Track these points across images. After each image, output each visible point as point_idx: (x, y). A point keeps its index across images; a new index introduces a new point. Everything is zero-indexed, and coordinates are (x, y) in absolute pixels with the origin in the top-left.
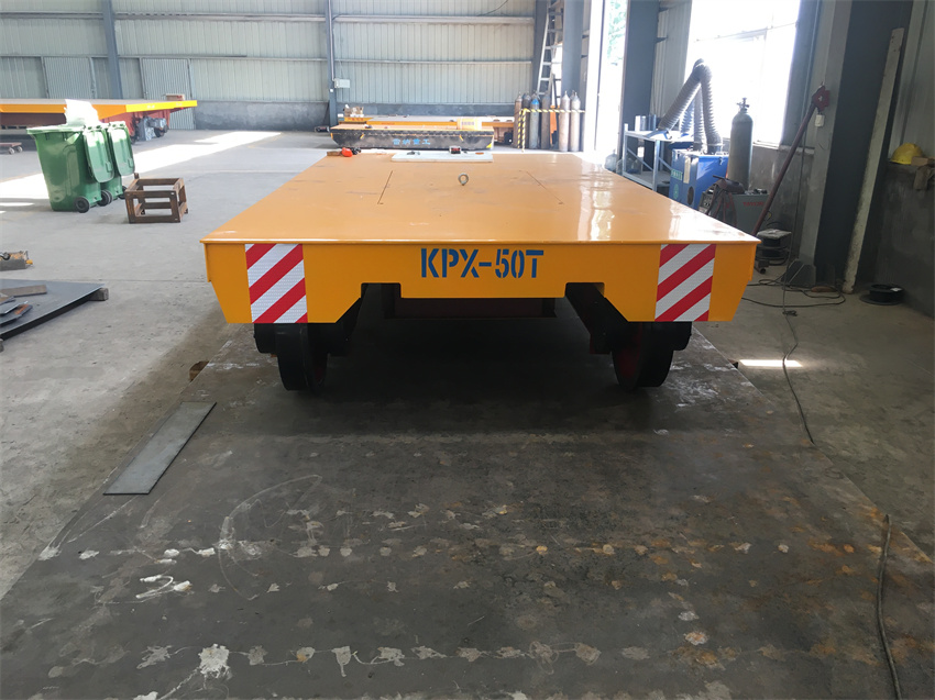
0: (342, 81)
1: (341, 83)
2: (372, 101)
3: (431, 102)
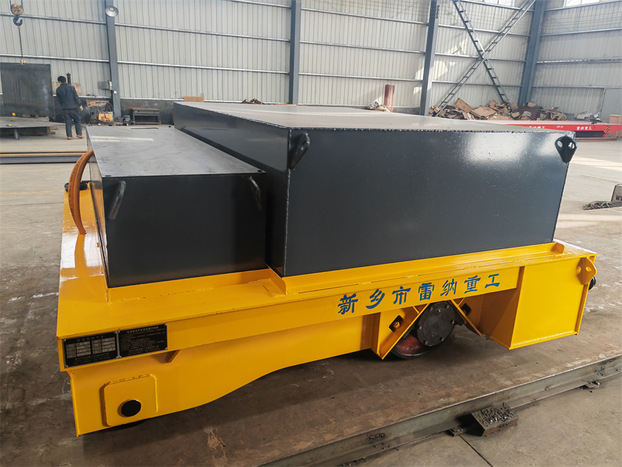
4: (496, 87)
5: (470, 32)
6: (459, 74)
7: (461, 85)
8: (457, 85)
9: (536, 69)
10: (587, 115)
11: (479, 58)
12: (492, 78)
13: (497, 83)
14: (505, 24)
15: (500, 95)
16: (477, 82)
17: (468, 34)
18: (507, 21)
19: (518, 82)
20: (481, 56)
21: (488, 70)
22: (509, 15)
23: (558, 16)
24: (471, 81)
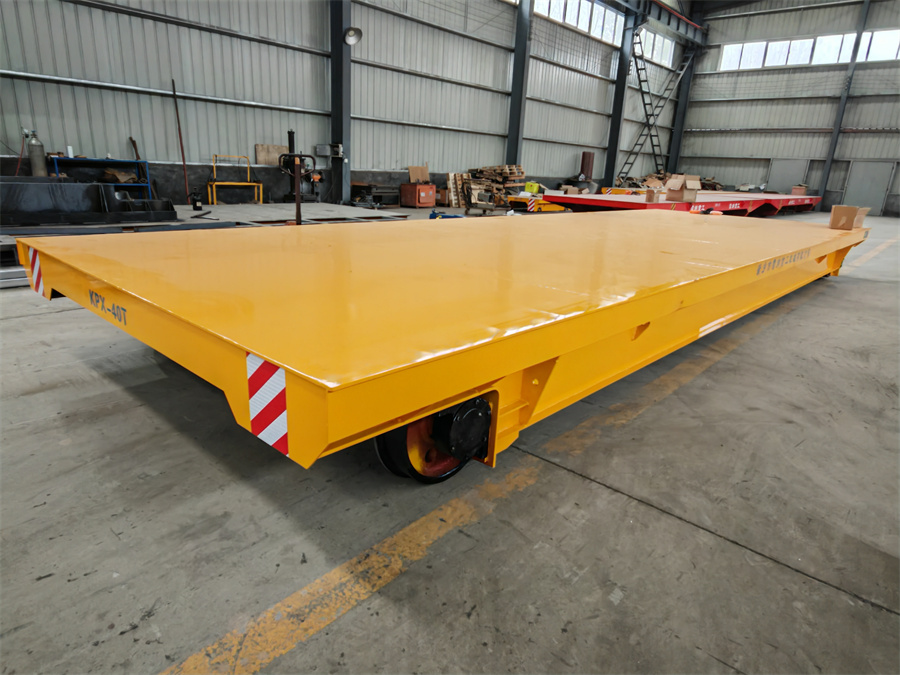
4: (654, 155)
5: (643, 93)
6: (632, 141)
7: (637, 154)
8: (630, 153)
9: (684, 137)
11: (646, 125)
12: (653, 146)
13: (658, 152)
17: (641, 96)
19: (665, 151)
20: (648, 120)
21: (651, 136)
22: (667, 76)
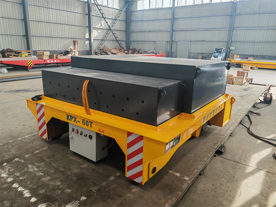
0: (232, 47)
1: (232, 48)
2: (242, 53)
3: (264, 54)
6: (103, 35)
7: (104, 40)
8: (103, 40)
9: (130, 34)
10: (151, 51)
11: (110, 29)
12: (115, 37)
13: (118, 40)
14: (117, 16)
15: (119, 44)
16: (110, 39)
17: (104, 19)
18: (117, 14)
19: (125, 39)
21: (113, 34)
22: (118, 12)
23: (135, 13)
24: (108, 39)
